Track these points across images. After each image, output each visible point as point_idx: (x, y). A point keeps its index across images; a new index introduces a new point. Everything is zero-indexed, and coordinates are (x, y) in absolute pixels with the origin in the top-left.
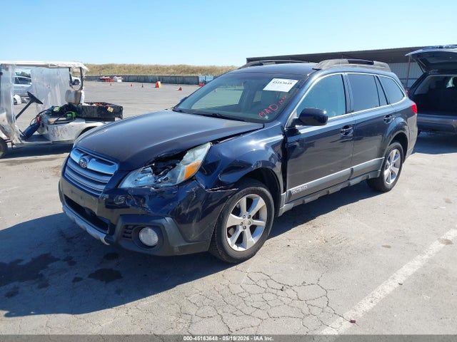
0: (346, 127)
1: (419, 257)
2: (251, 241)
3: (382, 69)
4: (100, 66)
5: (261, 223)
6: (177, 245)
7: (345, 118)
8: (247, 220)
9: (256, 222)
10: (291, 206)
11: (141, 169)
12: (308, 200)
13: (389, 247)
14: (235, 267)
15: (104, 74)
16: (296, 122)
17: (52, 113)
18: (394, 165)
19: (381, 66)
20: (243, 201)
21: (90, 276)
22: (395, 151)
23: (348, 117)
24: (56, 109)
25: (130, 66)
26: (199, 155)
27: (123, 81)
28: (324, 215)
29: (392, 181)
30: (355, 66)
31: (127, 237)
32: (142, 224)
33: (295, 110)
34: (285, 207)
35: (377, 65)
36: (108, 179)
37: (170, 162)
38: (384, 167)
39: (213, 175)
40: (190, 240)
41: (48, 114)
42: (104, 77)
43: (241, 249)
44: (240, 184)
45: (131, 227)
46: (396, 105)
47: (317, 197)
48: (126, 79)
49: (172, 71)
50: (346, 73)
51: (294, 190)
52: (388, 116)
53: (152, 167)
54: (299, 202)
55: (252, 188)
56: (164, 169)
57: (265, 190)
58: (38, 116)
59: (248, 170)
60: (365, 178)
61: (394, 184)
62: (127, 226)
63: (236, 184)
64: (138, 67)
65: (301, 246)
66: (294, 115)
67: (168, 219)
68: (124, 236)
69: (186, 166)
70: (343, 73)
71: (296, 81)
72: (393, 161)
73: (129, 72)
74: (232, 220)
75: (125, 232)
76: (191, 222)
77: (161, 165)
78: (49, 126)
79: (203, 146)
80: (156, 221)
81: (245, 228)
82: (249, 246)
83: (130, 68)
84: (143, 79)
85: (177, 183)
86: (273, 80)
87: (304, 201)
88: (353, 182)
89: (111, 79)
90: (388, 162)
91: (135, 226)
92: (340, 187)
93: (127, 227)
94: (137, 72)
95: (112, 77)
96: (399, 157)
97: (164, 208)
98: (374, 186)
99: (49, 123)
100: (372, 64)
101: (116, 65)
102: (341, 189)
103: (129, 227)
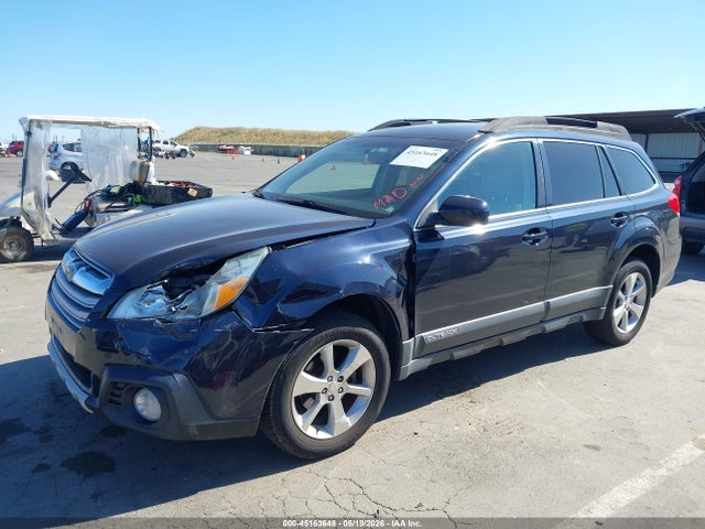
0: (535, 230)
1: (648, 471)
2: (343, 421)
3: (613, 136)
4: (221, 130)
5: (365, 391)
6: (195, 423)
7: (532, 215)
8: (336, 385)
9: (354, 389)
10: (425, 363)
11: (145, 289)
12: (459, 354)
13: (596, 448)
14: (310, 466)
15: (226, 142)
16: (435, 218)
17: (107, 195)
18: (635, 300)
19: (611, 129)
20: (328, 351)
21: (62, 465)
22: (634, 276)
23: (540, 213)
24: (115, 190)
25: (264, 131)
26: (245, 269)
27: (252, 153)
28: (496, 382)
29: (630, 328)
30: (561, 129)
31: (116, 403)
32: (136, 382)
33: (435, 197)
34: (411, 365)
35: (605, 128)
36: (95, 301)
37: (197, 278)
38: (613, 302)
39: (268, 303)
40: (219, 415)
41: (102, 196)
42: (225, 147)
43: (323, 435)
44: (319, 321)
45: (122, 386)
46: (634, 198)
47: (478, 349)
48: (257, 151)
49: (326, 140)
50: (541, 141)
51: (429, 335)
52: (618, 215)
53: (164, 284)
54: (444, 357)
55: (346, 328)
56: (184, 289)
57: (371, 334)
58: (86, 199)
59: (333, 298)
60: (576, 321)
61: (635, 332)
62: (116, 383)
63: (310, 322)
64: (276, 133)
65: (437, 436)
66: (432, 207)
67: (179, 377)
68: (111, 401)
69: (220, 286)
70: (534, 141)
71: (444, 151)
72: (631, 293)
73: (263, 140)
74: (304, 382)
75: (113, 394)
76: (221, 384)
77: (183, 282)
78: (98, 215)
79: (254, 253)
80: (158, 378)
81: (332, 398)
82: (338, 431)
83: (264, 134)
84: (281, 151)
85: (202, 315)
86: (408, 150)
87: (452, 356)
88: (551, 327)
89: (235, 150)
90: (620, 293)
91: (127, 385)
92: (524, 334)
93: (114, 385)
94: (273, 142)
95: (236, 146)
96: (645, 285)
97: (172, 358)
98: (594, 334)
99: (98, 210)
100: (594, 126)
101: (244, 129)
102: (528, 338)
103: (120, 385)
